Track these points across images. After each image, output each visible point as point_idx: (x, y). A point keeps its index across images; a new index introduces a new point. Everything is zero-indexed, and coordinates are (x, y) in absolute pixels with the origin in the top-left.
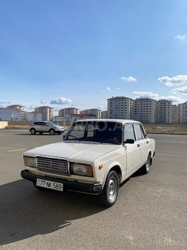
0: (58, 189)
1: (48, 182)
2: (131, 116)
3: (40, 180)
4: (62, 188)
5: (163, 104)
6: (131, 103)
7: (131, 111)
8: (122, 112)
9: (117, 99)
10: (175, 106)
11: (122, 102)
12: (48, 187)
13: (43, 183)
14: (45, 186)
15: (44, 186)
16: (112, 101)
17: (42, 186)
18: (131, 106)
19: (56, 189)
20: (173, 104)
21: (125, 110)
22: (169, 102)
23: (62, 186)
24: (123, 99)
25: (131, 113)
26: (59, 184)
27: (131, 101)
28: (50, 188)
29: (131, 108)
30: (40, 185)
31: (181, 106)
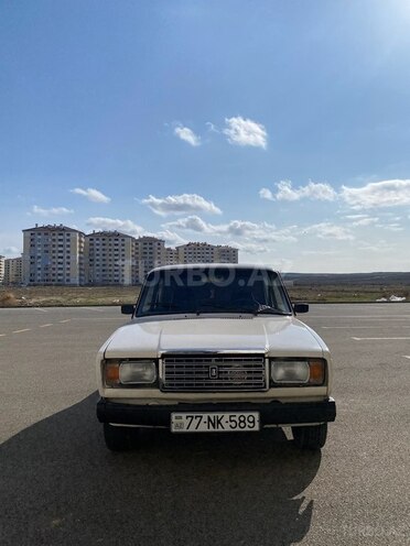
0: (247, 429)
1: (212, 415)
2: (80, 269)
3: (184, 415)
4: (257, 424)
5: (148, 246)
6: (80, 242)
7: (80, 258)
8: (60, 260)
9: (48, 230)
10: (169, 249)
11: (61, 237)
12: (212, 429)
13: (195, 422)
14: (203, 428)
15: (198, 430)
16: (34, 236)
17: (192, 429)
18: (80, 247)
19: (238, 429)
20: (166, 246)
21: (68, 257)
22: (160, 242)
23: (257, 419)
24: (62, 230)
25: (80, 264)
26: (246, 415)
27: (80, 236)
28: (220, 429)
29: (80, 252)
30: (185, 430)
31: (182, 251)
